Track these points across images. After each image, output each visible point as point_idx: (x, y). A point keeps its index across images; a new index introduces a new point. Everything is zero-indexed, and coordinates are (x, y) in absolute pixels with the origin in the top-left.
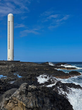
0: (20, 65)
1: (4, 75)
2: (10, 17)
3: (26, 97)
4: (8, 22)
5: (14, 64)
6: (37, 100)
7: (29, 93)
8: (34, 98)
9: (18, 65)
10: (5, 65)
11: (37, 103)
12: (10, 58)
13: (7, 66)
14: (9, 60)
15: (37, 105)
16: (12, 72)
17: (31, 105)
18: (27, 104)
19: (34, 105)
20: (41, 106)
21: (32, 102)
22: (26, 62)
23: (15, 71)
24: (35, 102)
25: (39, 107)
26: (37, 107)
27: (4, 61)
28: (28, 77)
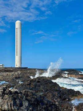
0: (26, 72)
1: (6, 81)
2: (18, 24)
3: (2, 100)
4: (16, 29)
5: (21, 70)
6: (12, 103)
7: (6, 95)
8: (10, 100)
9: (25, 72)
10: (12, 71)
11: (12, 106)
12: (17, 65)
13: (13, 73)
14: (17, 67)
15: (12, 107)
16: (16, 78)
17: (6, 107)
18: (2, 106)
19: (9, 107)
20: (16, 108)
21: (8, 104)
22: (33, 69)
23: (19, 78)
24: (11, 104)
25: (15, 109)
26: (12, 110)
27: (11, 68)
28: (27, 83)
